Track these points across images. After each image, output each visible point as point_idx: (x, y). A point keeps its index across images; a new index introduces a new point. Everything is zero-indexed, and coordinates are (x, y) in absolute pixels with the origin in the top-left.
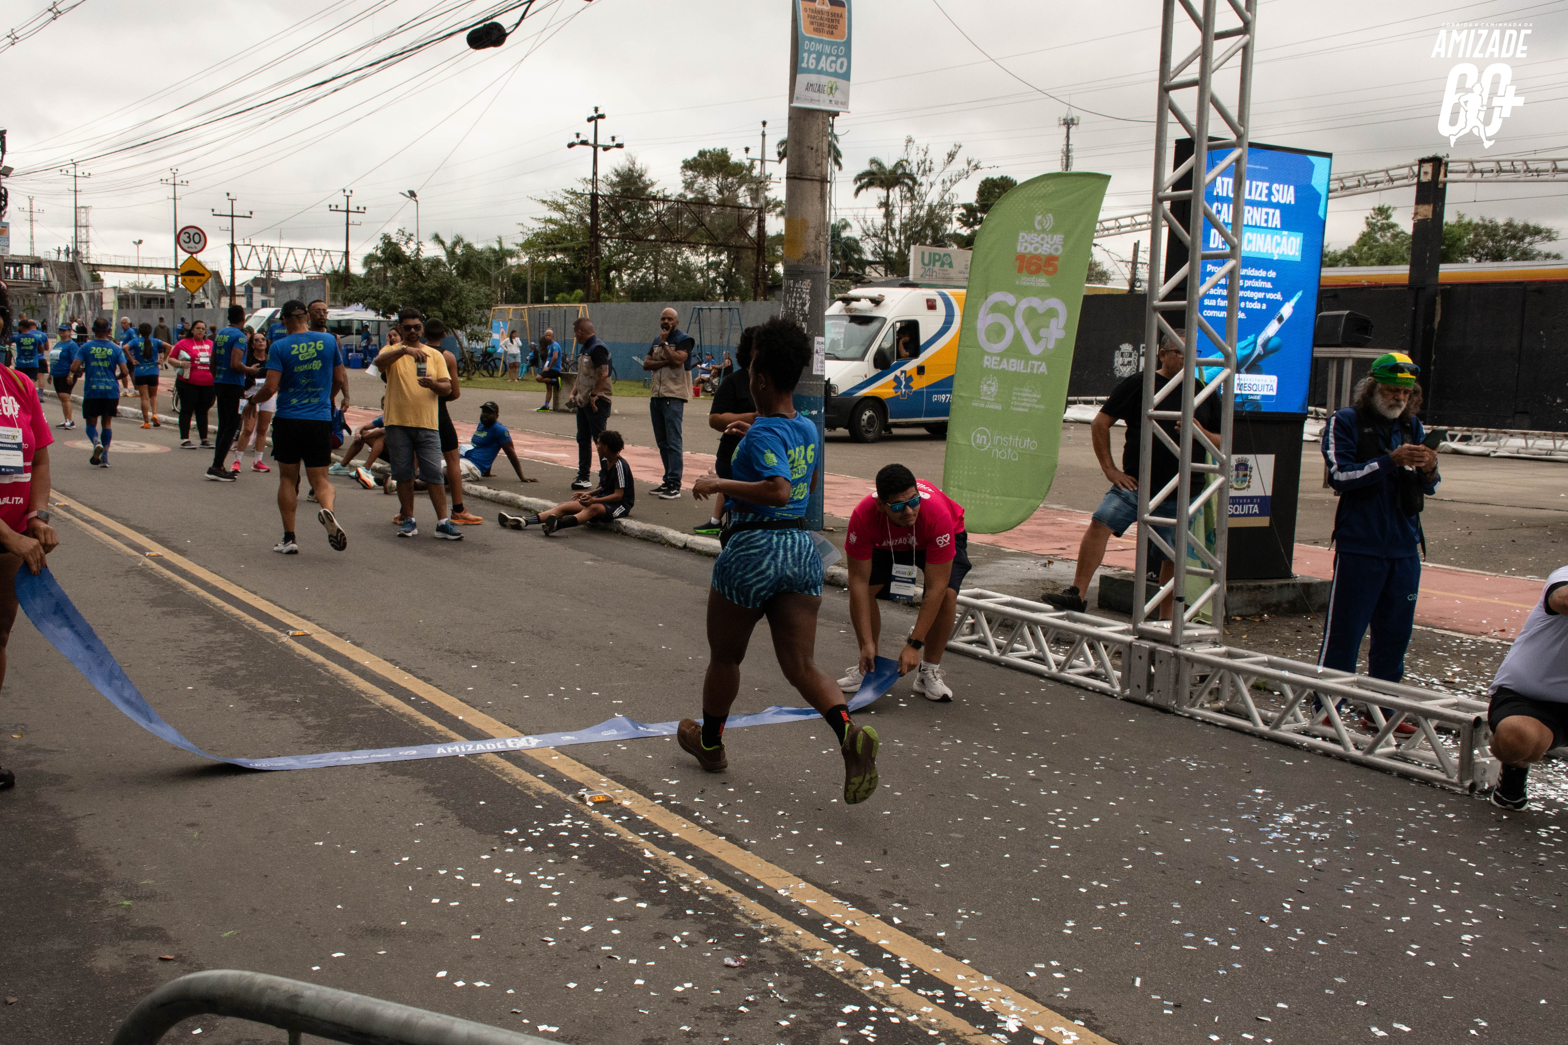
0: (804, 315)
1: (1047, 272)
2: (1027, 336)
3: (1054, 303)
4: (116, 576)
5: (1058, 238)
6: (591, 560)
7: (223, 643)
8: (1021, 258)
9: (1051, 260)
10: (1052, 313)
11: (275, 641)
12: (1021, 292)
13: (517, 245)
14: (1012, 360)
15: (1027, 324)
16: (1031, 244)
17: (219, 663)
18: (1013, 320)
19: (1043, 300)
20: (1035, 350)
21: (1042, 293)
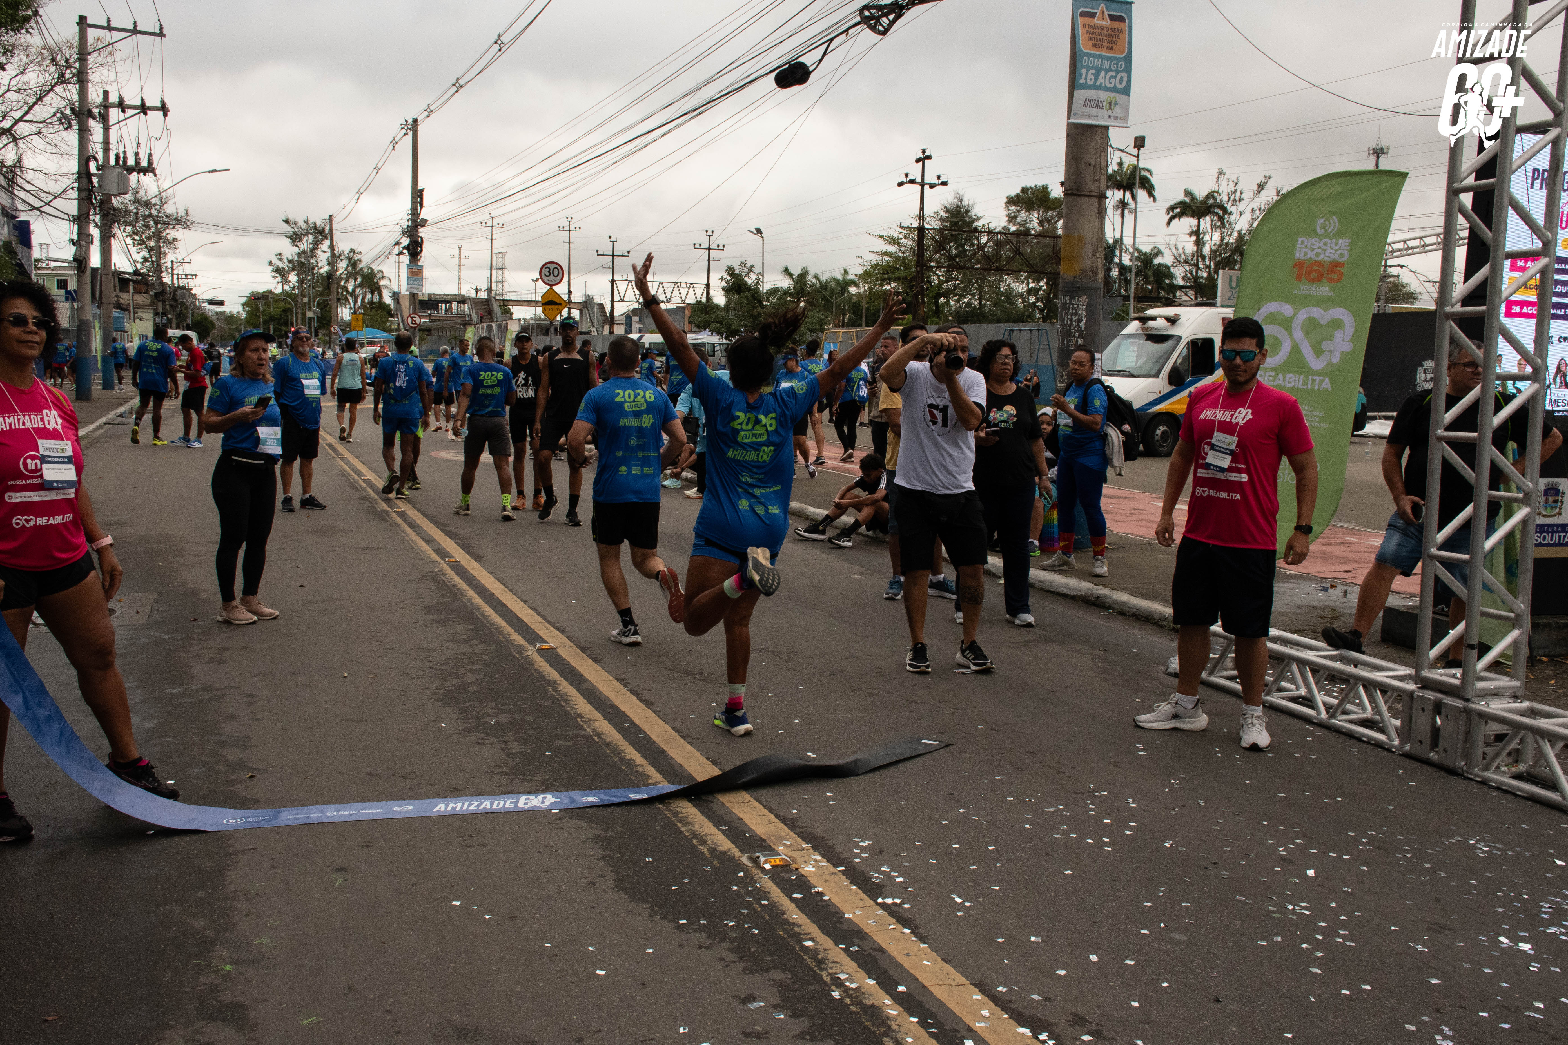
0: (1080, 331)
1: (1330, 280)
2: (1306, 349)
3: (1339, 313)
4: (410, 581)
5: (1344, 243)
6: (860, 573)
7: (473, 654)
8: (1300, 265)
9: (1334, 267)
10: (1336, 324)
11: (521, 654)
12: (1300, 302)
13: (856, 275)
14: (1289, 376)
15: (1307, 334)
16: (1312, 250)
17: (458, 676)
18: (1290, 333)
19: (1325, 310)
20: (1316, 364)
21: (1324, 303)
